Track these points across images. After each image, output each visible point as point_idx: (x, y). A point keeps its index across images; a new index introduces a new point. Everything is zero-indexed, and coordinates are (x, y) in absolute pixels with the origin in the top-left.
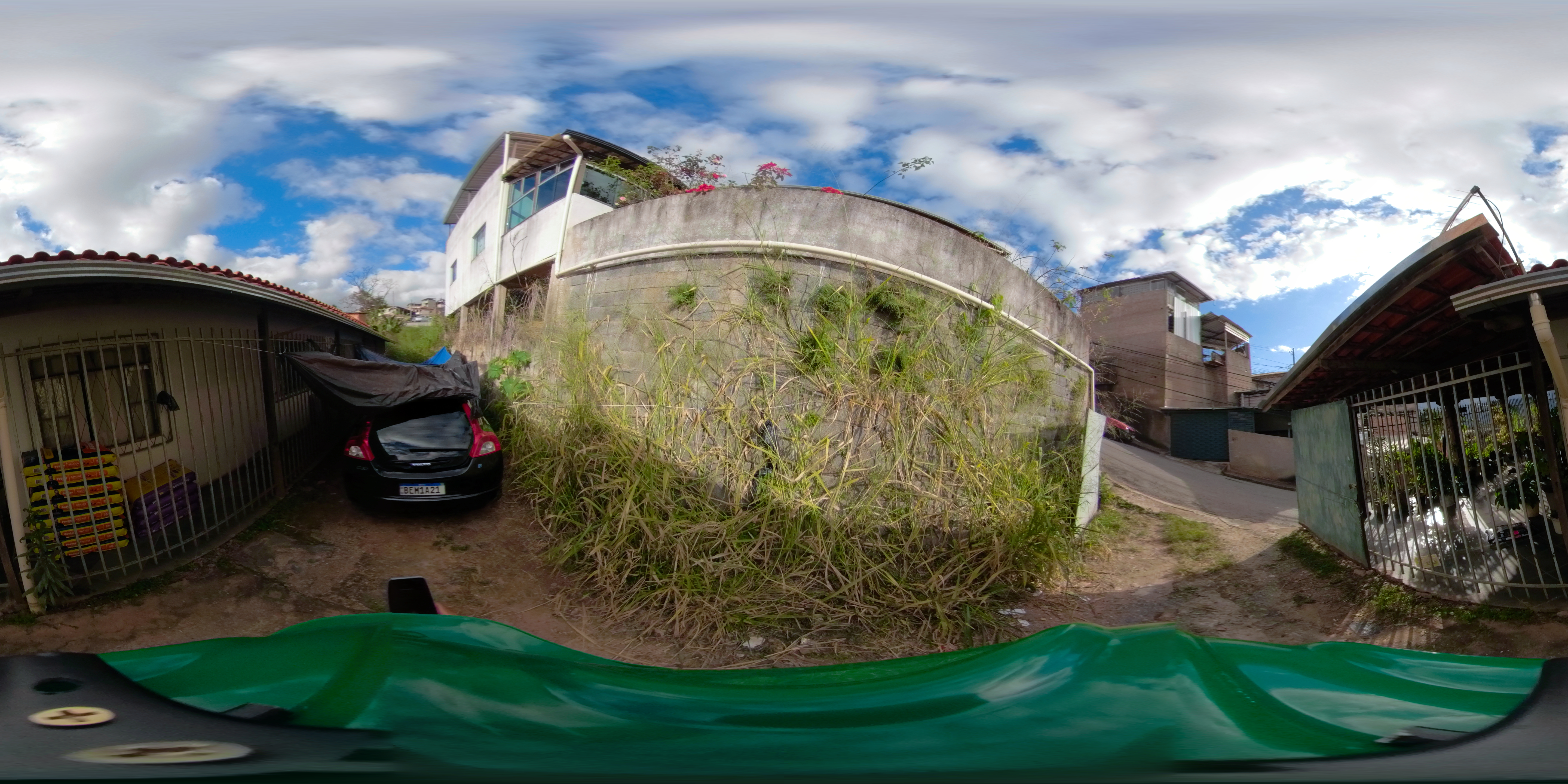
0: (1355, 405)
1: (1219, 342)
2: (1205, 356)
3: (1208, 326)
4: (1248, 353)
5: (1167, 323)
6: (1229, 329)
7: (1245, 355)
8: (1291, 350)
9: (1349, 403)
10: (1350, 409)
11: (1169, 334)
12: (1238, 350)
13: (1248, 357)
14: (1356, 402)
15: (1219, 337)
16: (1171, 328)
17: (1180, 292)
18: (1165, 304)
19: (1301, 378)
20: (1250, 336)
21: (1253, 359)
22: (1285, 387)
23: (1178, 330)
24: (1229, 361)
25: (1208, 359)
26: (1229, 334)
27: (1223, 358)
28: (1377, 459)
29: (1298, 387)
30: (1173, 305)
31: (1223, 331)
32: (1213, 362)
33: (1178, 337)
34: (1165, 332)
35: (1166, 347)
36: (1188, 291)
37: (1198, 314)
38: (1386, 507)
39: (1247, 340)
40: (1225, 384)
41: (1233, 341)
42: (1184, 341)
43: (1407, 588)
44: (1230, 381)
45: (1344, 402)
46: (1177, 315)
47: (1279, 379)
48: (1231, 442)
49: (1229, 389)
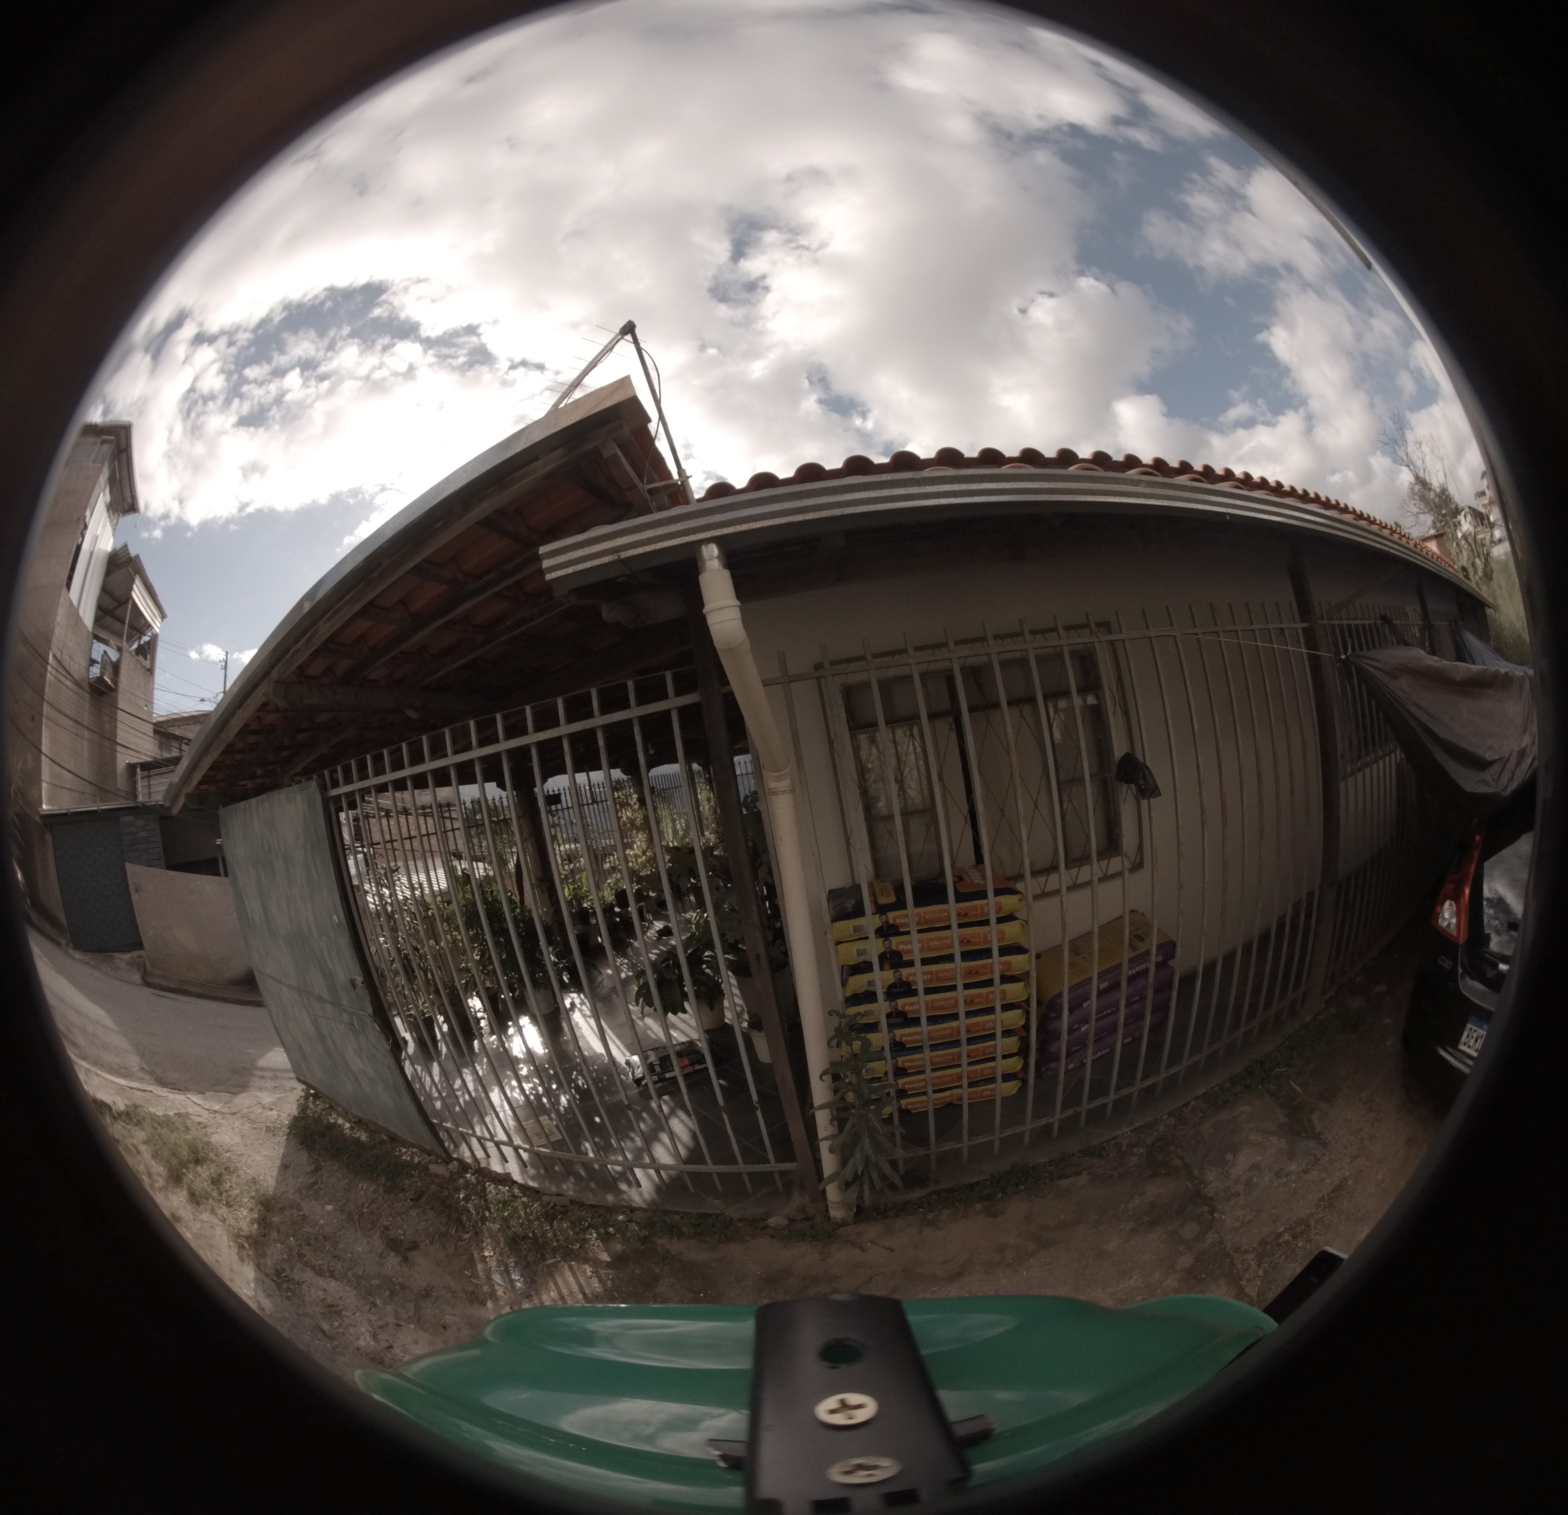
0: (335, 792)
7: (147, 663)
8: (222, 656)
9: (323, 788)
10: (326, 801)
12: (139, 650)
13: (150, 671)
14: (335, 784)
19: (235, 726)
20: (163, 616)
21: (160, 677)
22: (206, 750)
24: (123, 679)
28: (390, 917)
29: (229, 750)
38: (430, 1023)
39: (157, 626)
41: (137, 625)
43: (524, 1188)
45: (314, 784)
47: (197, 728)
48: (135, 897)
49: (118, 755)
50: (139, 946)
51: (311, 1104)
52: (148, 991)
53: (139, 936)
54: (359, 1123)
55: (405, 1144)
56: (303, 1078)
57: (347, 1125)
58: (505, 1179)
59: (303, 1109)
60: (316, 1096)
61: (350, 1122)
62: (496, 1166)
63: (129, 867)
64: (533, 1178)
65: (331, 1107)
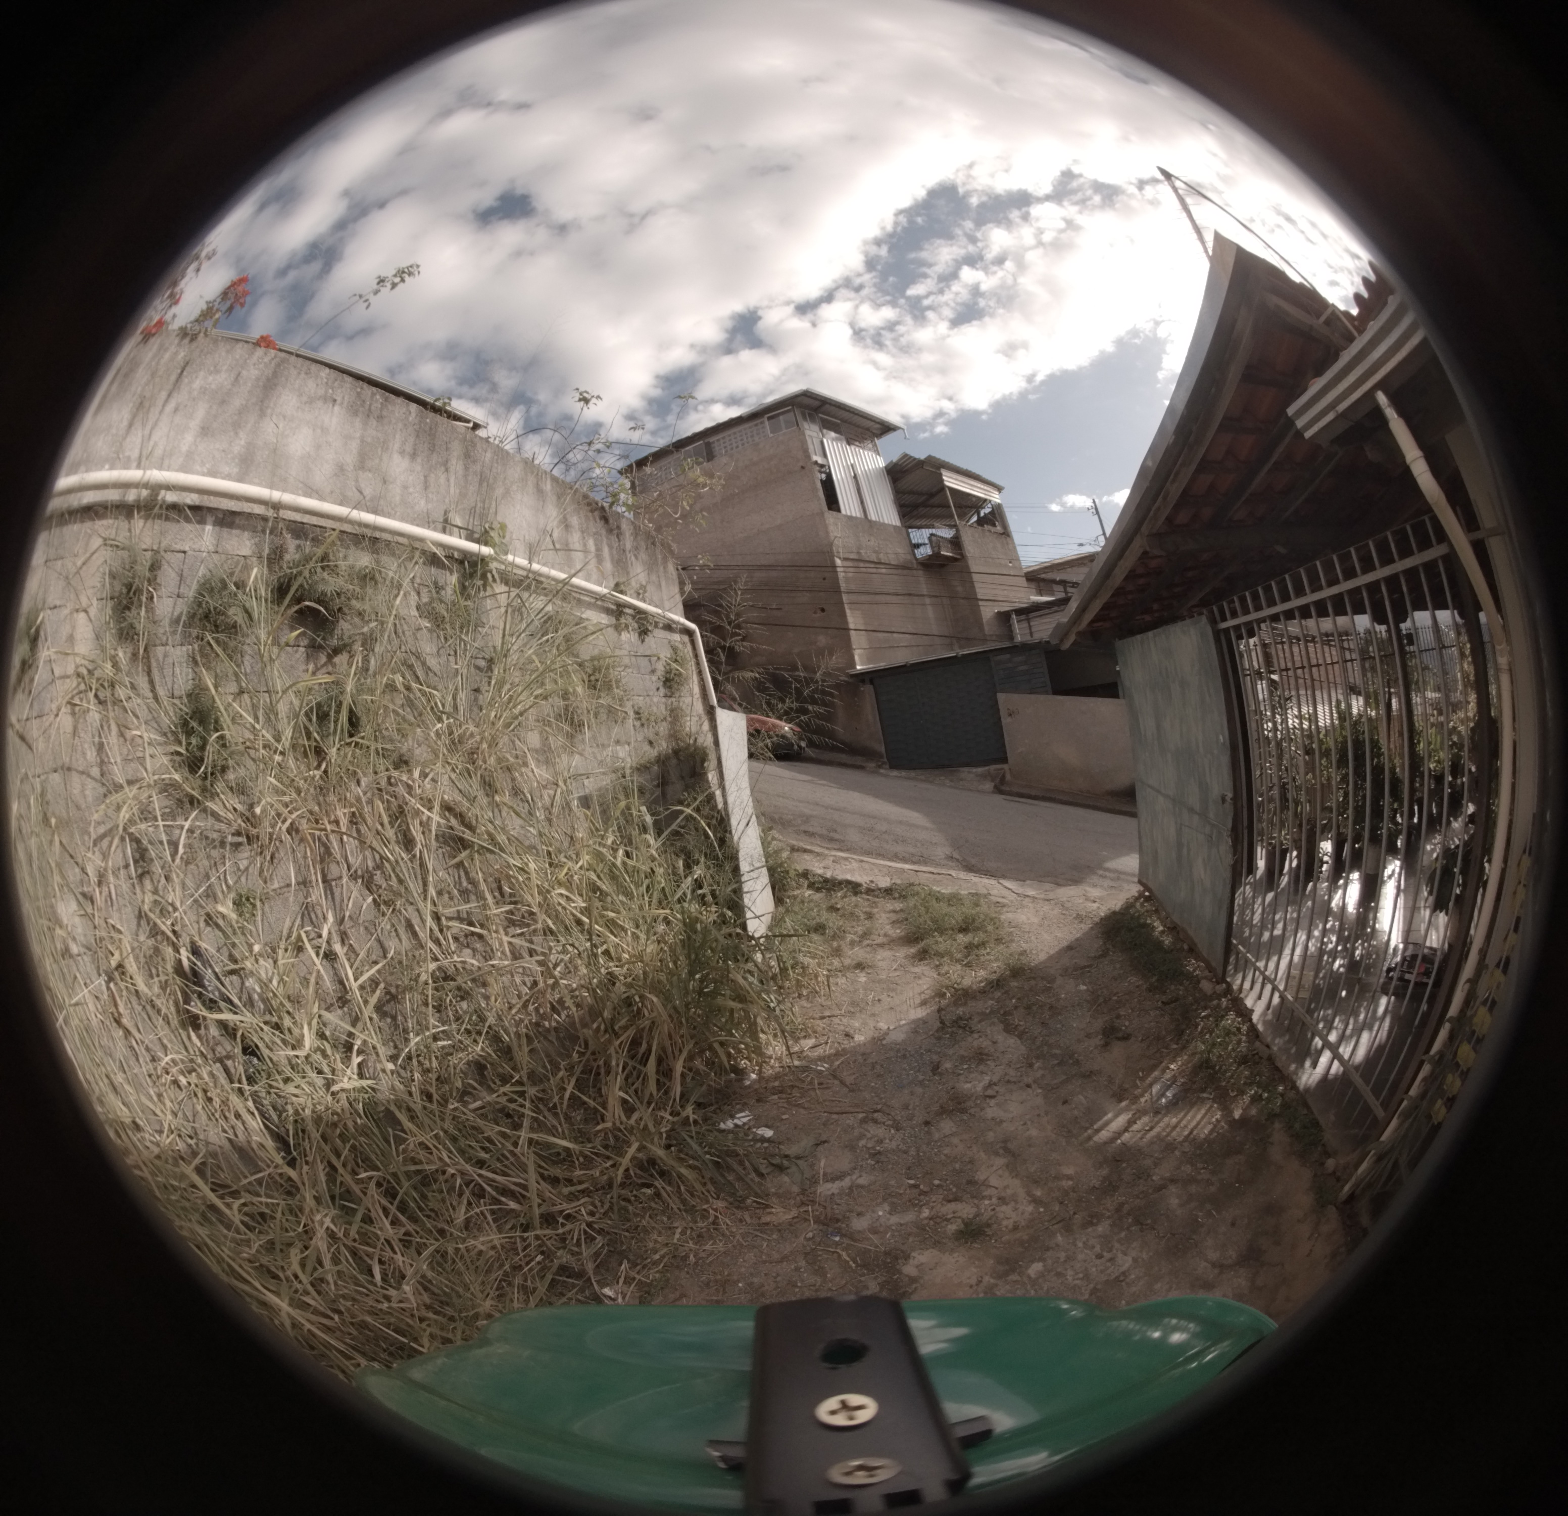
1: (937, 511)
2: (917, 546)
3: (907, 482)
4: (1005, 526)
5: (821, 494)
6: (951, 481)
7: (999, 529)
9: (1213, 622)
11: (830, 516)
12: (981, 522)
13: (1006, 534)
15: (936, 500)
16: (832, 502)
17: (827, 425)
18: (808, 457)
20: (999, 489)
23: (848, 503)
24: (970, 548)
25: (925, 552)
26: (954, 492)
27: (956, 543)
30: (825, 455)
31: (942, 488)
32: (936, 555)
33: (850, 518)
34: (822, 514)
35: (831, 544)
36: (844, 421)
37: (881, 463)
39: (996, 498)
40: (972, 599)
41: (968, 504)
42: (866, 524)
43: (1253, 1028)
44: (982, 591)
45: (1203, 619)
46: (839, 476)
48: (1006, 721)
49: (982, 608)
50: (1004, 760)
51: (1138, 905)
52: (999, 798)
53: (1005, 753)
54: (1173, 929)
55: (1199, 957)
56: (1144, 881)
57: (1161, 928)
58: (1245, 1014)
59: (1129, 906)
60: (1147, 899)
61: (1165, 926)
62: (1249, 1002)
63: (1001, 697)
64: (1265, 1023)
65: (1157, 911)
